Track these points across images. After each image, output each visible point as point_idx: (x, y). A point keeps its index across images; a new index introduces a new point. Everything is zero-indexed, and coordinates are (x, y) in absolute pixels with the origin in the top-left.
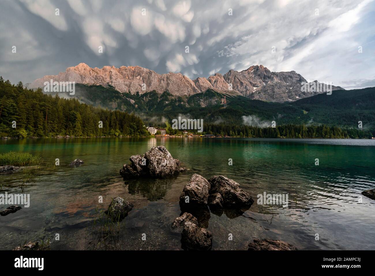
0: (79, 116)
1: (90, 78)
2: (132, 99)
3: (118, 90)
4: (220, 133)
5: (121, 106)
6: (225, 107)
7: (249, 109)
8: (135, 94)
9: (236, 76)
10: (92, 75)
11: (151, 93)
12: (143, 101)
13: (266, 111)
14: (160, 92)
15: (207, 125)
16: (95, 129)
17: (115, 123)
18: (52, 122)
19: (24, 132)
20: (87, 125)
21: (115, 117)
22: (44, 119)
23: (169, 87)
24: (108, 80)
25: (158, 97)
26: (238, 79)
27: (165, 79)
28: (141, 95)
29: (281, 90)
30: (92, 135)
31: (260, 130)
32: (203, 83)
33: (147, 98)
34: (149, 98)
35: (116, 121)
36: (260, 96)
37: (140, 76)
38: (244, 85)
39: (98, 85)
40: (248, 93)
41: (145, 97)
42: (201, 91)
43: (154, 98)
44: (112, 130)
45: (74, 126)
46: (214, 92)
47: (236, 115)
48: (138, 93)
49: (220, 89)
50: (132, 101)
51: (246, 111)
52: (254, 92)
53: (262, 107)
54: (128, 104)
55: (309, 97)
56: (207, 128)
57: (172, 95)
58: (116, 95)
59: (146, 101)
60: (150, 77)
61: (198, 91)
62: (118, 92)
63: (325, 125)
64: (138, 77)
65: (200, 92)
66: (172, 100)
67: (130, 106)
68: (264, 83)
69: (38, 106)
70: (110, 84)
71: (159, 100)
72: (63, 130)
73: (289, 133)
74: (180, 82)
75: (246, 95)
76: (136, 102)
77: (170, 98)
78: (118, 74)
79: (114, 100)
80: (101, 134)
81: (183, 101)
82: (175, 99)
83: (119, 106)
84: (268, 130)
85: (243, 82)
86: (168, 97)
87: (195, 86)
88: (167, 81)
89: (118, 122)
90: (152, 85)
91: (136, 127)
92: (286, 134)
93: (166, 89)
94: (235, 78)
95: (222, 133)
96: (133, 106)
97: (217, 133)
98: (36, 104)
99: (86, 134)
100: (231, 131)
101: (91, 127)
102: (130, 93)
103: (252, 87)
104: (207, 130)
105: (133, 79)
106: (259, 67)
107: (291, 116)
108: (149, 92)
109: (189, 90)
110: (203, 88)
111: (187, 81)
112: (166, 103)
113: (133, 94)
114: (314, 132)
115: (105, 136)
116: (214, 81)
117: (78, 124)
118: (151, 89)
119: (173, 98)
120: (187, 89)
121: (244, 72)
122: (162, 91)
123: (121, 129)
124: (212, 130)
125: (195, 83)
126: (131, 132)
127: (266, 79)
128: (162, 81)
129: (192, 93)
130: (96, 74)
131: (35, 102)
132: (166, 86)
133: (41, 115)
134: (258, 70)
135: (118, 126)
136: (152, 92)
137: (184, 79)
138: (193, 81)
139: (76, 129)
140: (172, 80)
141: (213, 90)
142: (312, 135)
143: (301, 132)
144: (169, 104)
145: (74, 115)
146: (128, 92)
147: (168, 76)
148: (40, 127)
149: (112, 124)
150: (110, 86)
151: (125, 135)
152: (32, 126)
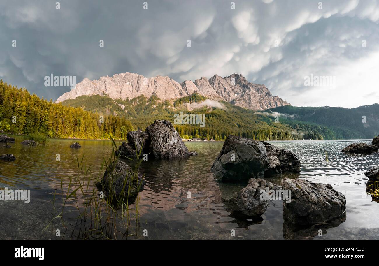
0: (82, 121)
1: (91, 90)
2: (123, 105)
3: (111, 97)
4: (206, 137)
5: (114, 111)
6: (210, 112)
7: (232, 114)
8: (125, 100)
9: (220, 82)
10: (92, 87)
11: (139, 97)
12: (133, 105)
13: (245, 117)
14: (148, 96)
15: (193, 129)
16: (93, 132)
17: (108, 127)
18: (66, 126)
19: (51, 133)
20: (88, 128)
21: (108, 121)
22: (62, 124)
23: (157, 91)
24: (103, 89)
25: (146, 101)
26: (222, 84)
27: (153, 83)
28: (130, 100)
29: (256, 100)
30: (91, 137)
31: (240, 134)
32: (190, 86)
33: (136, 103)
34: (138, 103)
35: (109, 125)
36: (239, 103)
37: (129, 82)
38: (227, 91)
39: (96, 94)
40: (230, 99)
41: (134, 102)
42: (188, 94)
43: (142, 102)
44: (106, 133)
45: (79, 129)
46: (200, 96)
47: (220, 119)
48: (127, 98)
49: (206, 93)
50: (123, 107)
51: (228, 116)
52: (235, 98)
53: (242, 113)
54: (119, 109)
55: (273, 108)
56: (194, 132)
57: (159, 99)
58: (110, 102)
59: (134, 106)
60: (138, 82)
61: (185, 95)
62: (110, 99)
63: (282, 131)
64: (128, 83)
65: (186, 95)
66: (159, 104)
67: (121, 111)
68: (243, 91)
69: (59, 114)
70: (105, 92)
71: (147, 104)
72: (73, 133)
73: (261, 137)
74: (168, 85)
75: (228, 101)
76: (126, 107)
77: (157, 101)
78: (111, 82)
79: (107, 107)
80: (98, 137)
81: (170, 105)
82: (163, 103)
83: (112, 111)
84: (246, 134)
85: (226, 88)
86: (156, 100)
87: (182, 89)
88: (155, 84)
89: (110, 127)
90: (140, 89)
91: (126, 130)
92: (259, 137)
93: (153, 93)
94: (219, 83)
95: (208, 136)
96: (123, 111)
97: (203, 137)
98: (58, 113)
99: (87, 137)
100: (216, 135)
101: (90, 130)
102: (121, 99)
103: (233, 93)
104: (194, 133)
105: (123, 85)
106: (239, 75)
107: (262, 122)
108: (138, 97)
109: (176, 93)
110: (189, 92)
111: (175, 84)
112: (153, 107)
113: (123, 100)
114: (276, 136)
115: (100, 138)
116: (200, 84)
117: (82, 128)
118: (139, 94)
119: (161, 102)
120: (174, 93)
121: (227, 78)
122: (149, 95)
123: (114, 132)
124: (199, 134)
125: (182, 86)
126: (122, 135)
127: (245, 88)
128: (149, 85)
129: (179, 97)
130: (95, 85)
131: (57, 111)
132: (154, 90)
133: (60, 121)
134: (238, 78)
135: (111, 130)
136: (141, 96)
137: (171, 82)
138: (180, 84)
139: (80, 132)
140: (160, 84)
141: (199, 94)
142: (275, 138)
143: (269, 135)
144: (156, 108)
145: (79, 120)
146: (119, 98)
147: (156, 79)
148: (60, 130)
149: (106, 127)
150: (105, 94)
151: (117, 138)
152: (55, 129)
